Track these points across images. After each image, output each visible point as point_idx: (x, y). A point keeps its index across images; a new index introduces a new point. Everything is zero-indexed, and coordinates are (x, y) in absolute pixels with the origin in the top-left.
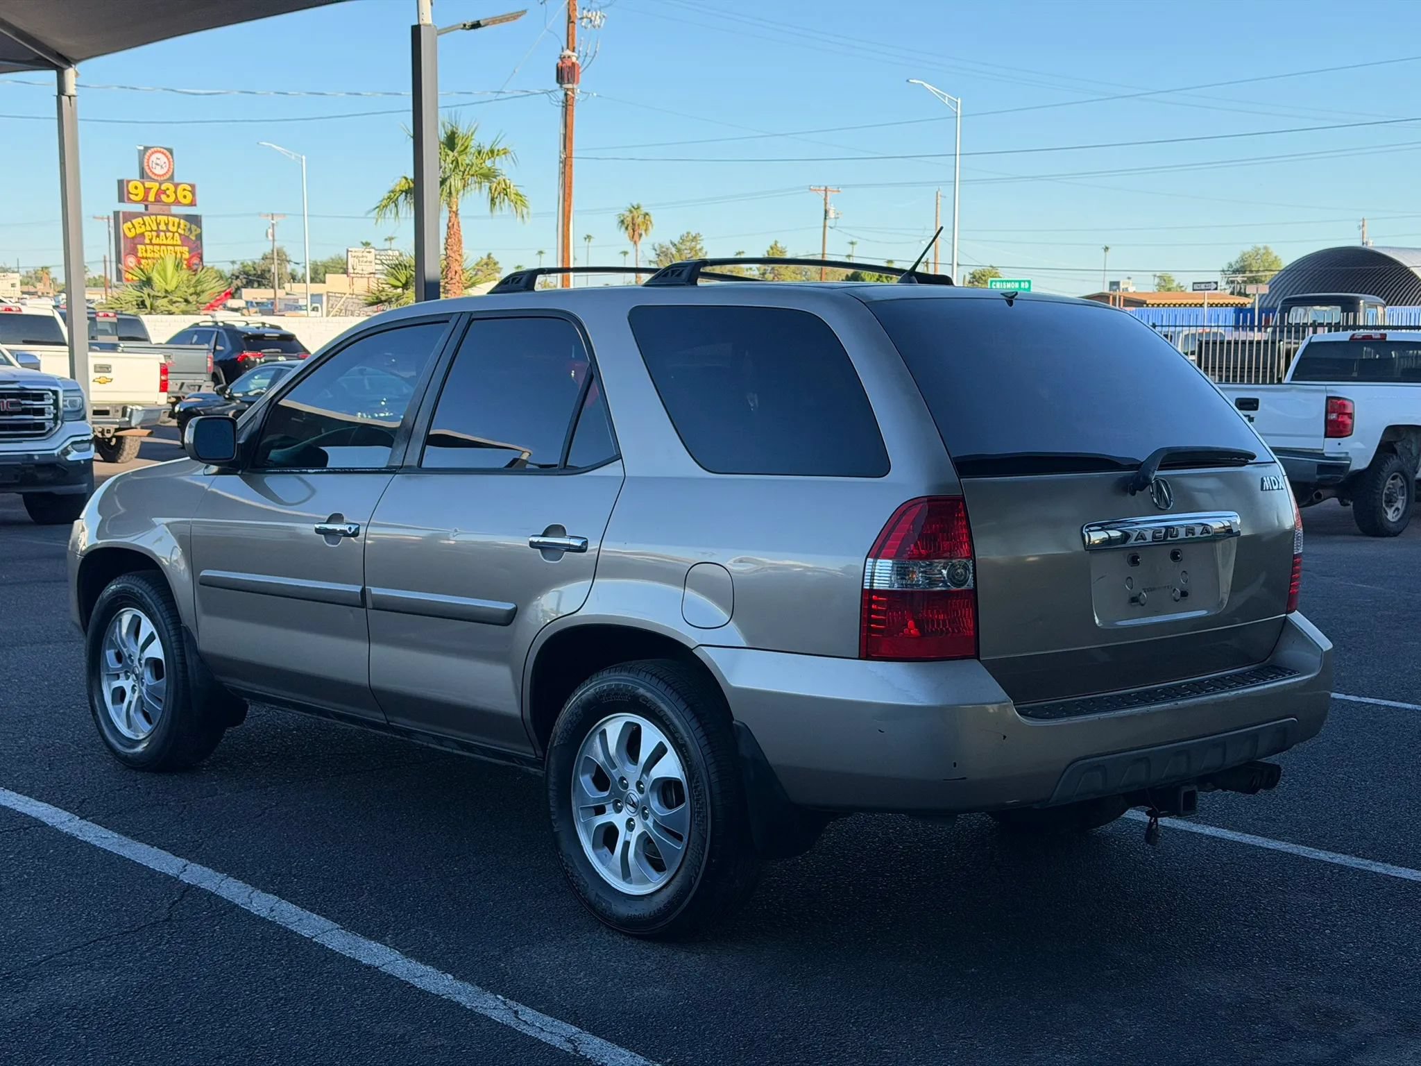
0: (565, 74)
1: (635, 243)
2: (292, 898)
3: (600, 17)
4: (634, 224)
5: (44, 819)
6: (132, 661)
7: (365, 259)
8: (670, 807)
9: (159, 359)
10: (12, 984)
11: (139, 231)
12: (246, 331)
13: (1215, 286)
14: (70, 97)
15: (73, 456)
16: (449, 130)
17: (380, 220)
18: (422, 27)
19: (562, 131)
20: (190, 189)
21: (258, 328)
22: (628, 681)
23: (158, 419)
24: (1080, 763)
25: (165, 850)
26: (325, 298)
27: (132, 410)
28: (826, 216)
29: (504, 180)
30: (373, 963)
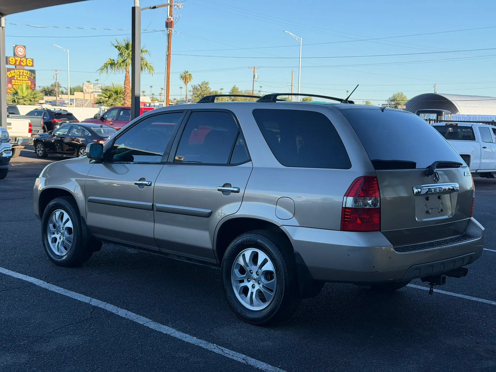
0: (169, 24)
1: (186, 84)
2: (132, 310)
3: (181, 5)
4: (186, 78)
5: (34, 283)
6: (60, 228)
7: (89, 87)
8: (268, 280)
9: (29, 121)
10: (44, 340)
11: (13, 75)
12: (55, 112)
13: (389, 105)
14: (2, 27)
15: (4, 155)
16: (127, 43)
17: (101, 74)
18: (136, 8)
19: (167, 45)
20: (31, 60)
21: (59, 111)
22: (254, 237)
23: (28, 142)
24: (413, 266)
25: (81, 294)
26: (75, 101)
27: (18, 139)
28: (254, 77)
29: (146, 61)
30: (167, 333)
